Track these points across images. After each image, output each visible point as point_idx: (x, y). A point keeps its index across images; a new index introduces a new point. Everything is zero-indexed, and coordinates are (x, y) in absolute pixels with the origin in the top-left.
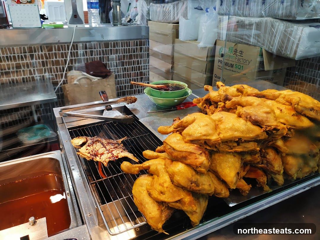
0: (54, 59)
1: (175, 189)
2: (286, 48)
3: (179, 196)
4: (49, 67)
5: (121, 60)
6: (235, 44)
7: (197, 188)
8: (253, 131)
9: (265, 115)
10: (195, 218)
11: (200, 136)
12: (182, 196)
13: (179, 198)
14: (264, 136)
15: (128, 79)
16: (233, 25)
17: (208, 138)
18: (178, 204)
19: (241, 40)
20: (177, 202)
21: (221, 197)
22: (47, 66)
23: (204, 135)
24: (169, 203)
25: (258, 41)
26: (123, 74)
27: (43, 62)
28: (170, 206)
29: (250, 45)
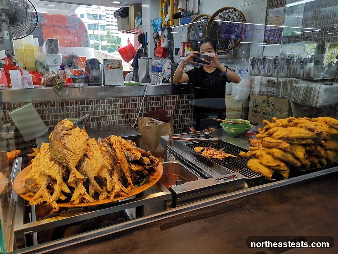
0: (131, 108)
1: (275, 160)
2: (309, 99)
3: (277, 163)
4: (126, 114)
5: (177, 109)
6: (267, 97)
7: (287, 159)
8: (309, 134)
9: (314, 126)
10: (286, 175)
11: (284, 136)
12: (279, 163)
13: (278, 164)
14: (316, 136)
15: (181, 125)
16: (264, 83)
17: (289, 136)
18: (277, 167)
19: (272, 94)
20: (276, 166)
21: (297, 166)
22: (125, 113)
23: (286, 135)
24: (273, 166)
25: (286, 95)
26: (178, 120)
27: (122, 110)
28: (273, 168)
29: (279, 98)
